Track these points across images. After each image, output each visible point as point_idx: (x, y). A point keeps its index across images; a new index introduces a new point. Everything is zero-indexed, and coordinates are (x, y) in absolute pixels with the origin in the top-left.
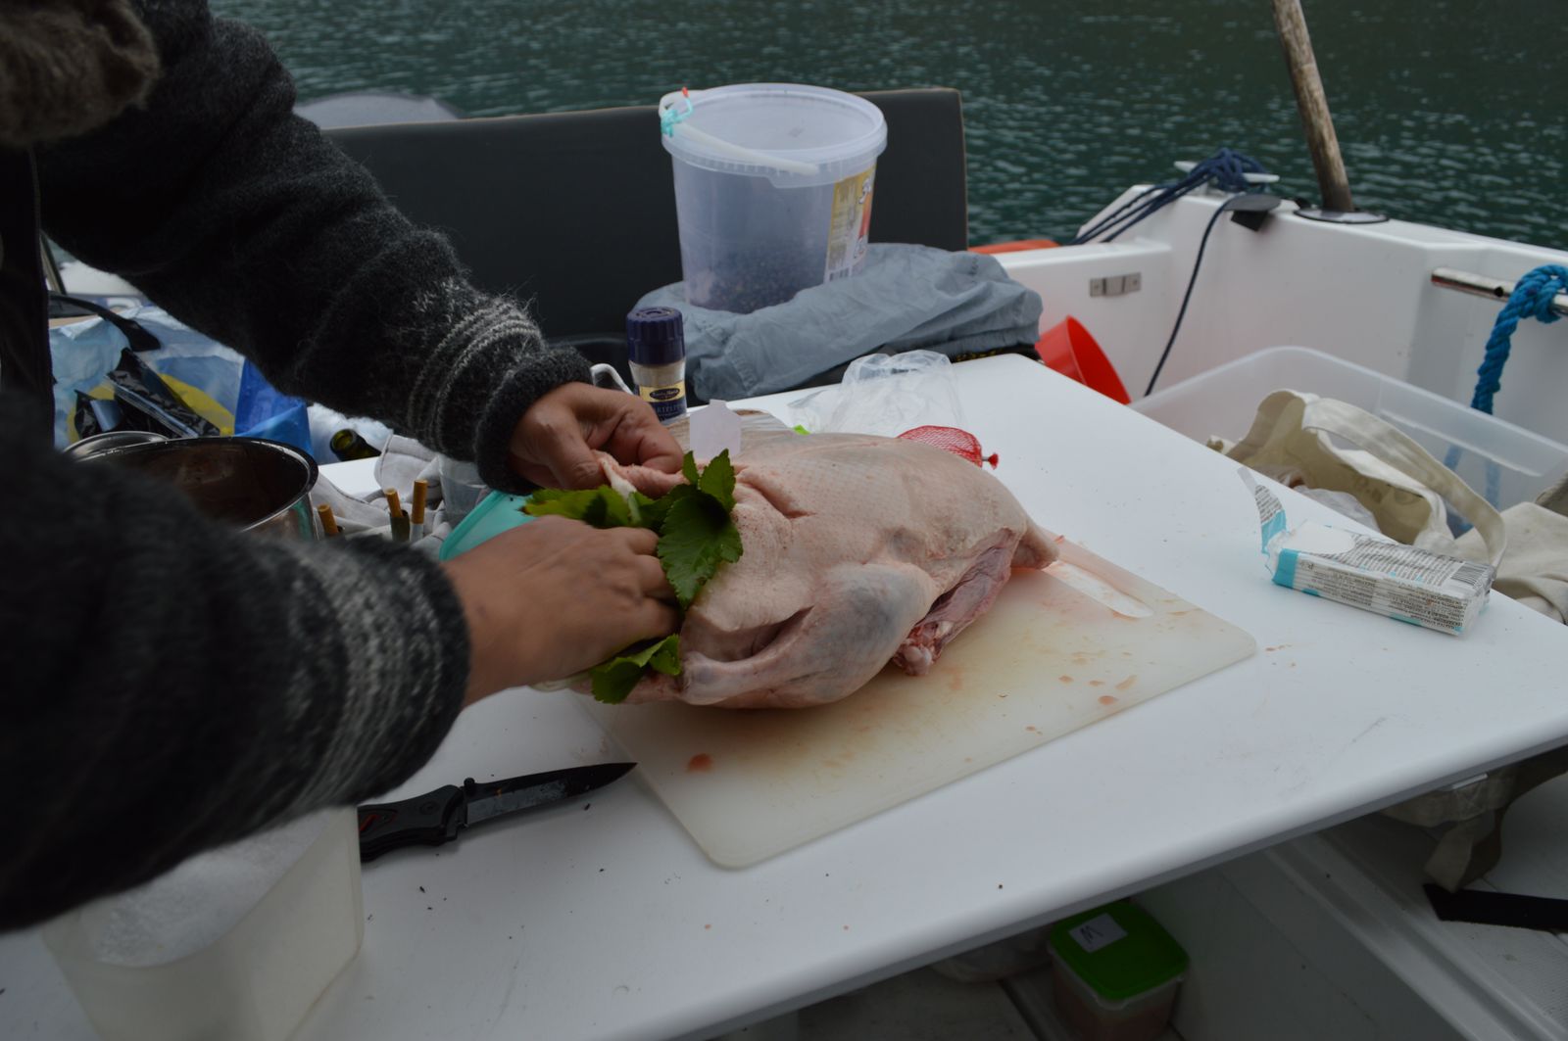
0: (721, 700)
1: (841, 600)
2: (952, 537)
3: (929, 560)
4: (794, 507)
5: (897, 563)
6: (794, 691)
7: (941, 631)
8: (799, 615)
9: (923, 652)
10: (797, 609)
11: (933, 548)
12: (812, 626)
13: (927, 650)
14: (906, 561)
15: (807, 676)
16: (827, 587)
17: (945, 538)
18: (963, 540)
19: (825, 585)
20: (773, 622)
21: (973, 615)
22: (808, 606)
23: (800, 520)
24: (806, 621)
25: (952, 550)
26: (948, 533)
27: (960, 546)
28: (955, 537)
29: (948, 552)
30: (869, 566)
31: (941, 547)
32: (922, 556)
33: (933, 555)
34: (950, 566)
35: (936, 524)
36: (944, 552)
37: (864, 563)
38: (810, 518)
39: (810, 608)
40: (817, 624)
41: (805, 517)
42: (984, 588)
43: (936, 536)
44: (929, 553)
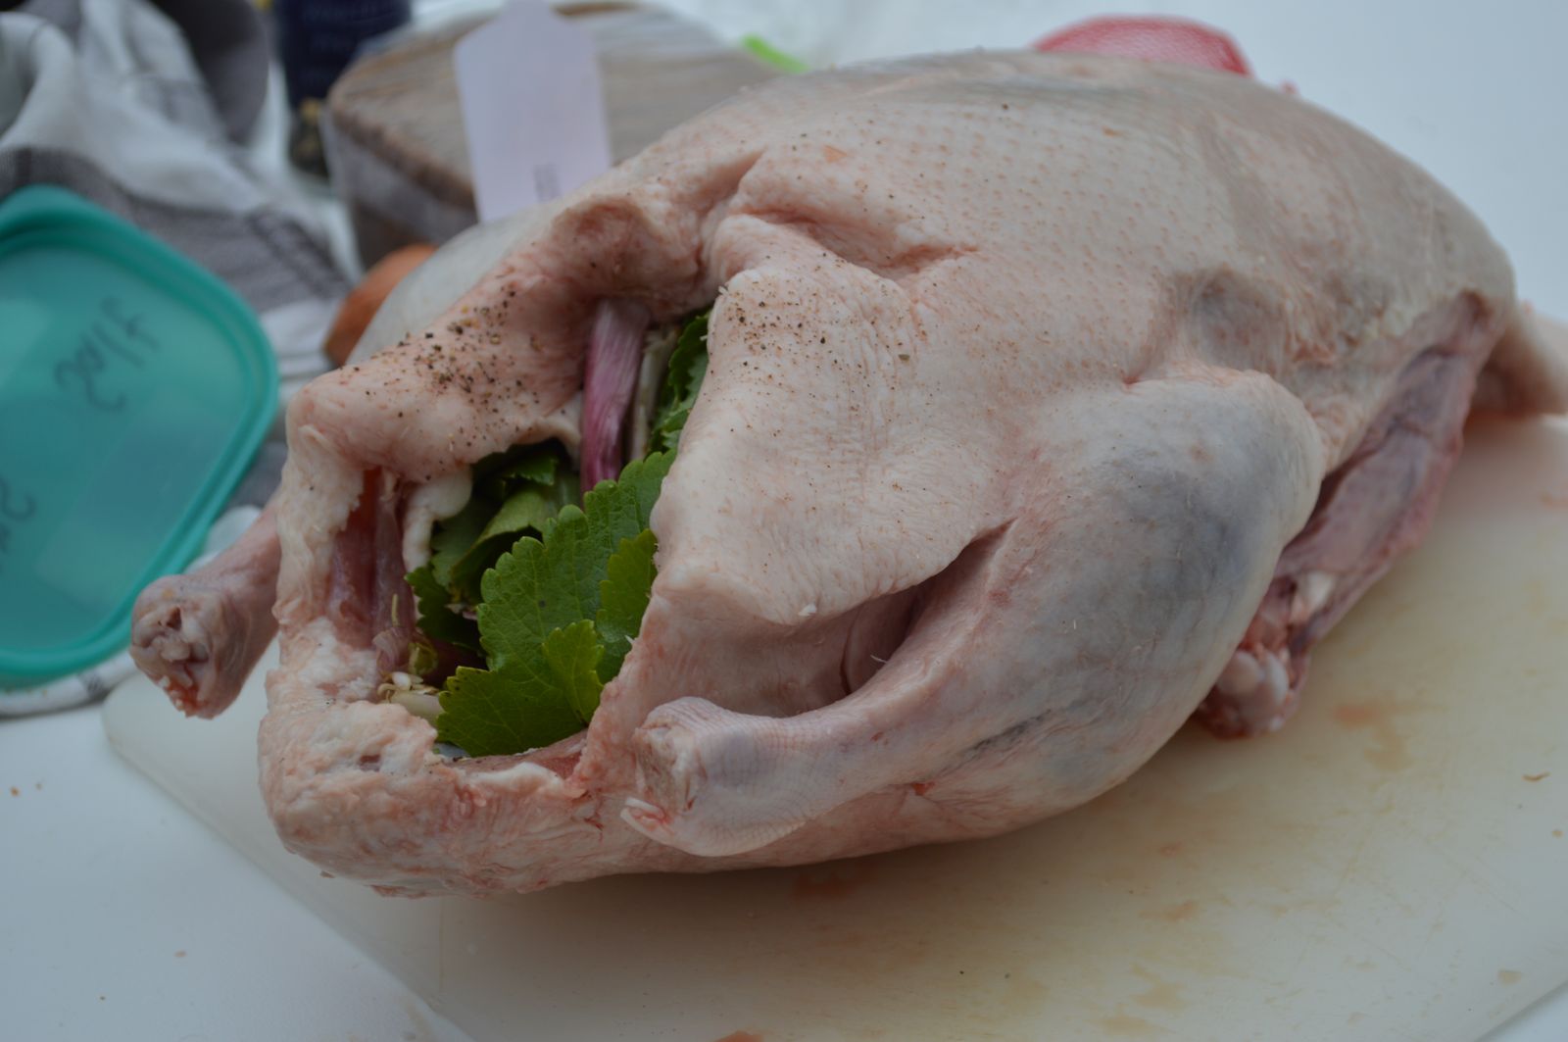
0: (783, 832)
1: (1086, 492)
2: (1350, 302)
3: (1294, 367)
4: (910, 235)
5: (1221, 372)
6: (981, 780)
7: (1306, 601)
8: (975, 552)
9: (1263, 665)
10: (968, 538)
11: (1306, 330)
12: (1015, 579)
13: (1271, 658)
14: (1241, 368)
15: (1018, 730)
16: (1042, 458)
17: (1331, 304)
18: (1380, 313)
19: (1035, 454)
20: (903, 585)
21: (1384, 552)
22: (995, 521)
23: (935, 272)
24: (993, 568)
25: (1351, 342)
26: (1336, 287)
27: (1372, 330)
28: (1359, 303)
29: (1342, 347)
30: (1147, 387)
31: (1323, 331)
32: (1277, 354)
33: (1303, 353)
34: (1347, 389)
35: (1304, 264)
36: (1331, 346)
37: (1131, 380)
38: (963, 261)
39: (1003, 528)
40: (1029, 570)
41: (949, 263)
42: (1412, 475)
43: (1308, 296)
44: (1295, 346)
